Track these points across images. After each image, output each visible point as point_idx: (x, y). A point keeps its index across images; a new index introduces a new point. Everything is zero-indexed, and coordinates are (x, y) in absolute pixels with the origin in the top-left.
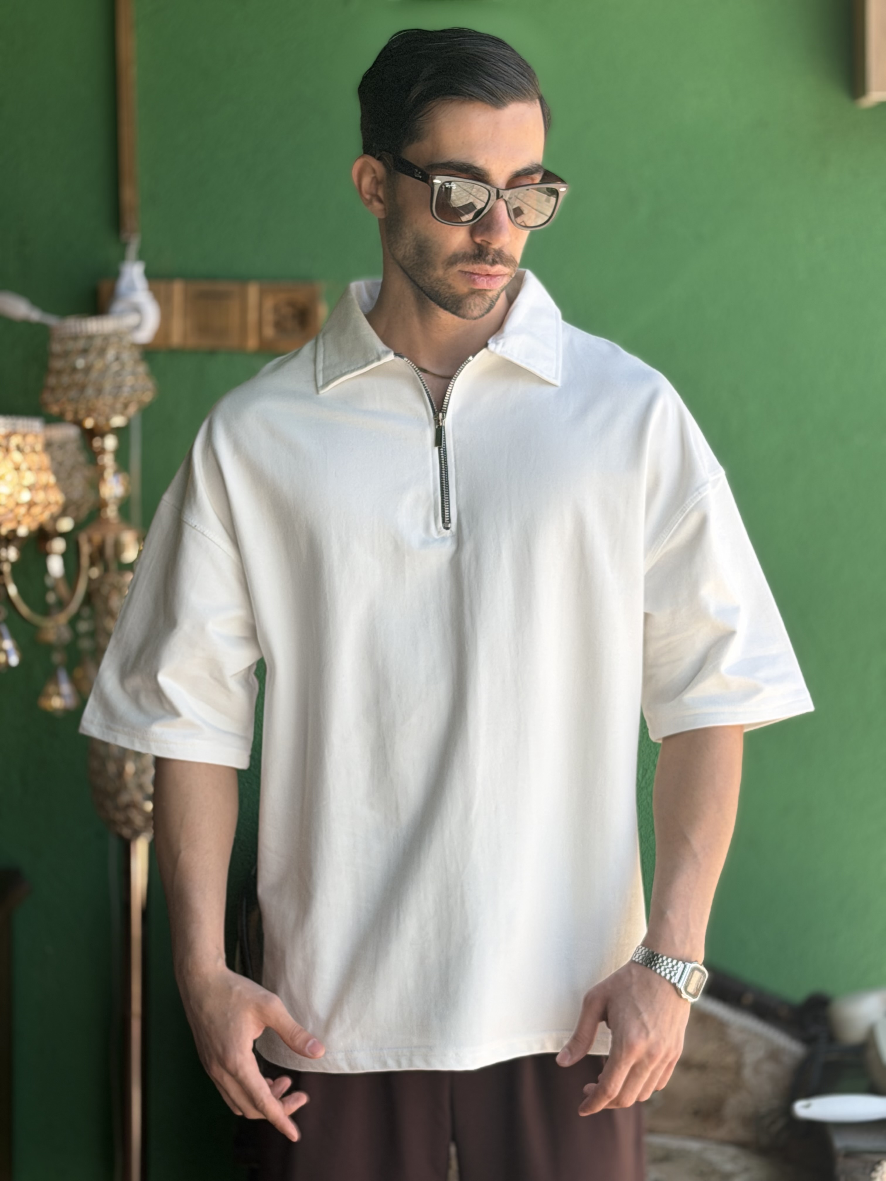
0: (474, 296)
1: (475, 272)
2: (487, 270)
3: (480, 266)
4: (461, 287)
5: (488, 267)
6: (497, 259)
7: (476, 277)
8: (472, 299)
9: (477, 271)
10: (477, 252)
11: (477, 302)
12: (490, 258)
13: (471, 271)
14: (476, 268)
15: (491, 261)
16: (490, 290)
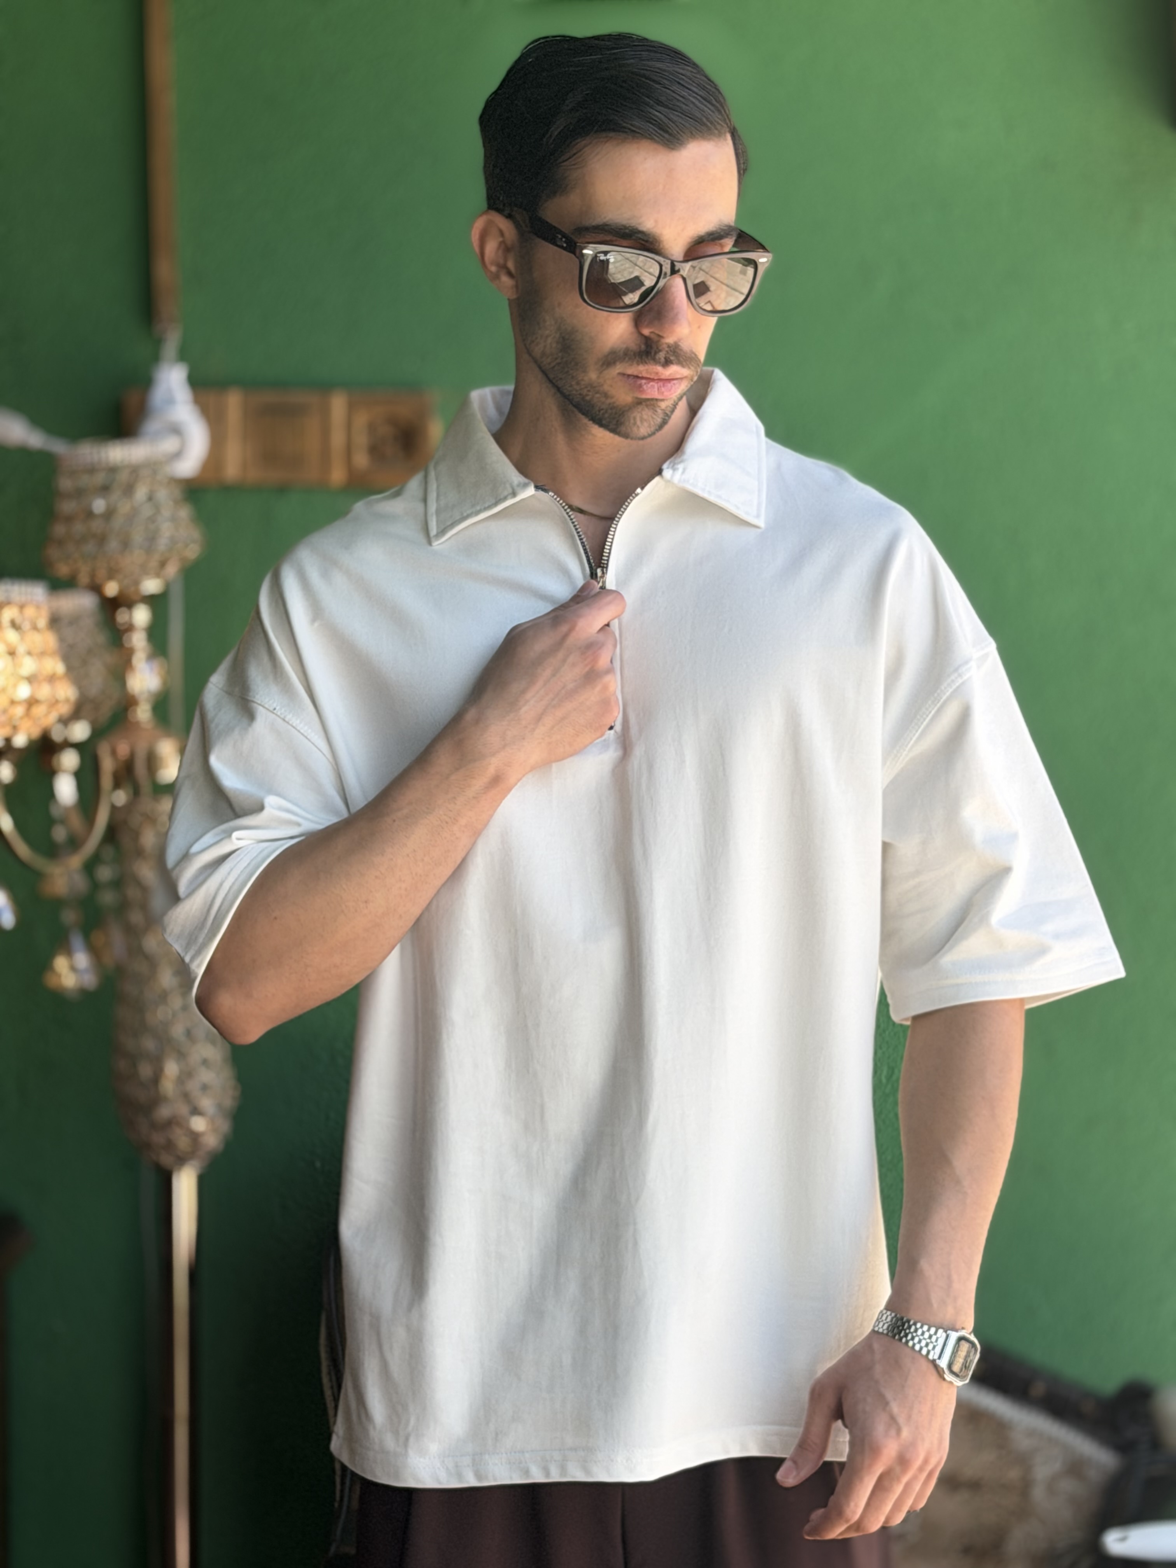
0: (640, 408)
1: (640, 375)
2: (657, 373)
3: (646, 367)
4: (622, 396)
5: (659, 369)
6: (672, 358)
7: (643, 381)
8: (638, 412)
9: (645, 375)
10: (643, 347)
11: (645, 417)
12: (661, 355)
13: (635, 373)
14: (642, 369)
15: (663, 360)
16: (663, 400)
